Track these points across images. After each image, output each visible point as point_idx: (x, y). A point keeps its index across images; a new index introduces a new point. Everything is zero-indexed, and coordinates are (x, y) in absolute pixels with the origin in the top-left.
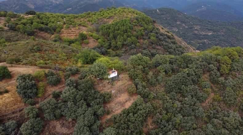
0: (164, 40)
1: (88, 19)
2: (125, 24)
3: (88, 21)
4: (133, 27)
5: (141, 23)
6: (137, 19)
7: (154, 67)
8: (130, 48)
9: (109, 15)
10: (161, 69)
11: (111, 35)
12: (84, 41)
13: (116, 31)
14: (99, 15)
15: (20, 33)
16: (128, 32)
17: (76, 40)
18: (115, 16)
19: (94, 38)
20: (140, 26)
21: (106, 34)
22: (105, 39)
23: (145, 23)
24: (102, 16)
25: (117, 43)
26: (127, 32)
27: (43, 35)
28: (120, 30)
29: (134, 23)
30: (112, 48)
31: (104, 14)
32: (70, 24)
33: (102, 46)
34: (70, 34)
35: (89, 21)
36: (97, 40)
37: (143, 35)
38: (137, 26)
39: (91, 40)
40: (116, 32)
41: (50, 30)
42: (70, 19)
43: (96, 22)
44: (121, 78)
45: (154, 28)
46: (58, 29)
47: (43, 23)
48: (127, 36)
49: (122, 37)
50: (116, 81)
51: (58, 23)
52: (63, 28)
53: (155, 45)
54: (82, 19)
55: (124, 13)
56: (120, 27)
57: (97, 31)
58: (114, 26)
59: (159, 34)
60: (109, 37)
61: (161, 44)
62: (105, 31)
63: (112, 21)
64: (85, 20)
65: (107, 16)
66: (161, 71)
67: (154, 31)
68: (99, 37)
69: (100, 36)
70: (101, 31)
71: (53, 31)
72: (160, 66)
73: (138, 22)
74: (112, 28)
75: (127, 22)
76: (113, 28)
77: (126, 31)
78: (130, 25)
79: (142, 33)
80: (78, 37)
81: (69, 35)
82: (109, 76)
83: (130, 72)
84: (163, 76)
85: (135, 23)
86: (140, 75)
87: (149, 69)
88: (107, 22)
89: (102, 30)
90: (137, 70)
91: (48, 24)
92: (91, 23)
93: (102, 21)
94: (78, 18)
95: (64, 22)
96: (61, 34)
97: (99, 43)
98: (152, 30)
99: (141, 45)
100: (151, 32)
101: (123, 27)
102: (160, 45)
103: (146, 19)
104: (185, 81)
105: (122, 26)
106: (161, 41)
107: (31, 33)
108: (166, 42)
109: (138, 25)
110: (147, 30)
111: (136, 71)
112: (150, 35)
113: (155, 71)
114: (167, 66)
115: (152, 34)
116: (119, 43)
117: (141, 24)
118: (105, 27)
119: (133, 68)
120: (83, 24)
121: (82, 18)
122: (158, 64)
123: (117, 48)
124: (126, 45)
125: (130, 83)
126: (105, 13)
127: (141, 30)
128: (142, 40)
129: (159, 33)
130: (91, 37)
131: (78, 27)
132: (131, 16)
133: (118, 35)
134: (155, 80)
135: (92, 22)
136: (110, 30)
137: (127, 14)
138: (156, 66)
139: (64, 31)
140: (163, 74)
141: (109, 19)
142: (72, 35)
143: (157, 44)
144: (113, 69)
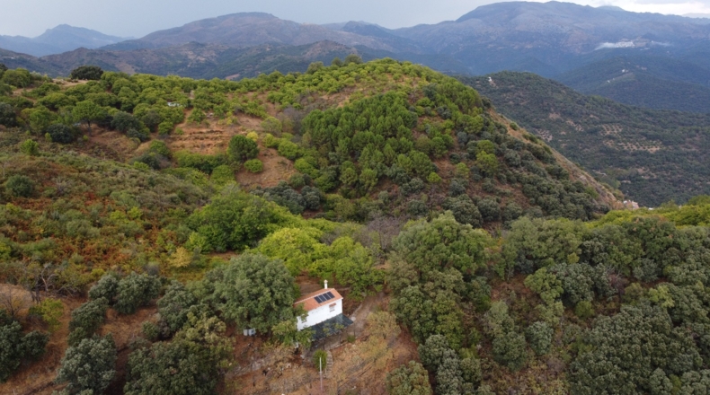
0: (523, 164)
1: (269, 94)
2: (388, 109)
3: (269, 101)
4: (418, 119)
5: (444, 106)
6: (430, 95)
7: (511, 273)
8: (406, 189)
9: (338, 83)
10: (547, 283)
11: (342, 144)
12: (248, 162)
13: (357, 132)
14: (307, 83)
15: (27, 132)
16: (401, 136)
17: (220, 161)
18: (358, 85)
19: (284, 156)
20: (440, 115)
21: (325, 142)
22: (321, 159)
23: (457, 106)
24: (315, 85)
25: (359, 173)
26: (395, 137)
27: (109, 143)
28: (372, 128)
29: (419, 107)
30: (344, 188)
31: (321, 80)
32: (207, 109)
33: (307, 182)
34: (202, 139)
35: (272, 100)
36: (293, 160)
37: (449, 147)
38: (430, 115)
39: (272, 162)
40: (358, 134)
41: (135, 125)
42: (211, 93)
43: (295, 105)
44: (360, 325)
45: (488, 124)
46: (165, 123)
47: (118, 105)
48: (395, 148)
49: (379, 153)
50: (336, 345)
51: (169, 104)
52: (181, 122)
53: (492, 182)
54: (251, 94)
55: (387, 76)
56: (371, 119)
57: (297, 131)
58: (353, 115)
59: (504, 144)
60: (334, 150)
61: (513, 178)
62: (322, 130)
63: (347, 99)
64: (260, 97)
65: (331, 86)
66: (543, 295)
67: (490, 135)
68: (299, 151)
69: (306, 147)
70: (307, 133)
71: (147, 129)
72: (541, 272)
73: (433, 103)
74: (345, 121)
75: (395, 103)
76: (350, 121)
77: (392, 132)
78: (407, 112)
79: (446, 140)
80: (228, 149)
81: (199, 142)
82: (304, 318)
83: (403, 300)
84: (556, 319)
85: (423, 106)
86: (448, 317)
87: (488, 281)
88: (332, 103)
89: (312, 127)
90: (435, 289)
91: (134, 106)
92: (278, 106)
93: (315, 100)
94: (238, 90)
95: (189, 102)
96: (174, 139)
97: (301, 170)
98: (480, 128)
99: (444, 181)
100: (479, 135)
101: (381, 118)
102: (509, 181)
103: (461, 93)
104: (663, 346)
105: (378, 116)
106: (511, 166)
107: (66, 136)
108: (529, 170)
109: (433, 113)
110: (463, 130)
111: (432, 294)
112: (475, 145)
113: (518, 295)
114: (571, 270)
115: (480, 142)
116: (367, 171)
117: (445, 109)
118: (323, 120)
119: (416, 279)
120: (251, 110)
121: (252, 91)
122: (530, 262)
123: (361, 189)
124: (392, 178)
125: (402, 350)
126: (327, 75)
127: (443, 130)
128: (446, 164)
129: (505, 140)
130: (273, 151)
131: (234, 117)
132: (411, 83)
133: (365, 144)
134: (521, 337)
135: (281, 103)
136: (339, 128)
137: (396, 79)
138: (519, 272)
139: (184, 130)
140: (553, 309)
141: (338, 95)
142: (210, 142)
143: (499, 178)
144: (326, 285)
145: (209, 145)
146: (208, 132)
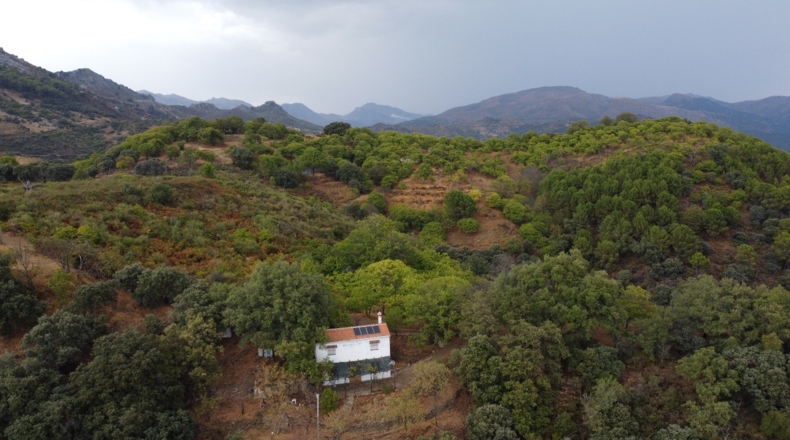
3: (513, 162)
4: (693, 186)
6: (717, 157)
9: (598, 142)
11: (581, 210)
12: (461, 221)
13: (603, 196)
14: (562, 143)
18: (623, 145)
20: (728, 184)
21: (562, 206)
22: (553, 226)
23: (755, 173)
24: (572, 145)
26: (654, 205)
28: (623, 192)
31: (580, 140)
33: (529, 249)
34: (423, 195)
36: (519, 224)
39: (492, 224)
41: (360, 177)
43: (541, 166)
46: (389, 176)
48: (650, 218)
49: (626, 223)
51: (401, 159)
52: (407, 177)
54: (495, 154)
55: (663, 135)
56: (625, 182)
57: (534, 193)
60: (570, 217)
62: (560, 192)
63: (606, 160)
68: (527, 214)
69: (537, 211)
70: (543, 195)
71: (371, 182)
73: (720, 168)
76: (596, 184)
77: (653, 199)
79: (729, 214)
80: (445, 206)
82: (329, 348)
88: (586, 165)
89: (549, 189)
91: (365, 159)
92: (521, 167)
93: (567, 162)
94: (480, 148)
95: (422, 157)
96: (396, 194)
97: (525, 235)
100: (784, 211)
101: (637, 181)
105: (635, 179)
109: (718, 180)
115: (784, 221)
116: (606, 243)
120: (486, 169)
121: (496, 150)
127: (727, 202)
131: (464, 175)
132: (694, 144)
135: (525, 164)
137: (674, 139)
139: (408, 185)
142: (431, 198)
144: (380, 319)
145: (429, 201)
146: (431, 188)
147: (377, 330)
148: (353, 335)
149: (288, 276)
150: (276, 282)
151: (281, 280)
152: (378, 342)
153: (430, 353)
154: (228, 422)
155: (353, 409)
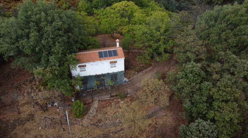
50: (107, 97)
119: (203, 56)
144: (118, 44)
147: (115, 54)
148: (98, 57)
149: (43, 13)
150: (34, 18)
151: (38, 16)
152: (116, 62)
153: (150, 65)
154: (8, 121)
155: (97, 111)
